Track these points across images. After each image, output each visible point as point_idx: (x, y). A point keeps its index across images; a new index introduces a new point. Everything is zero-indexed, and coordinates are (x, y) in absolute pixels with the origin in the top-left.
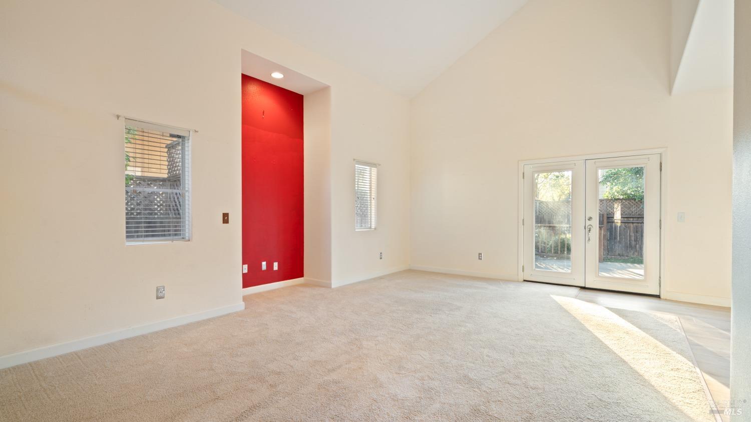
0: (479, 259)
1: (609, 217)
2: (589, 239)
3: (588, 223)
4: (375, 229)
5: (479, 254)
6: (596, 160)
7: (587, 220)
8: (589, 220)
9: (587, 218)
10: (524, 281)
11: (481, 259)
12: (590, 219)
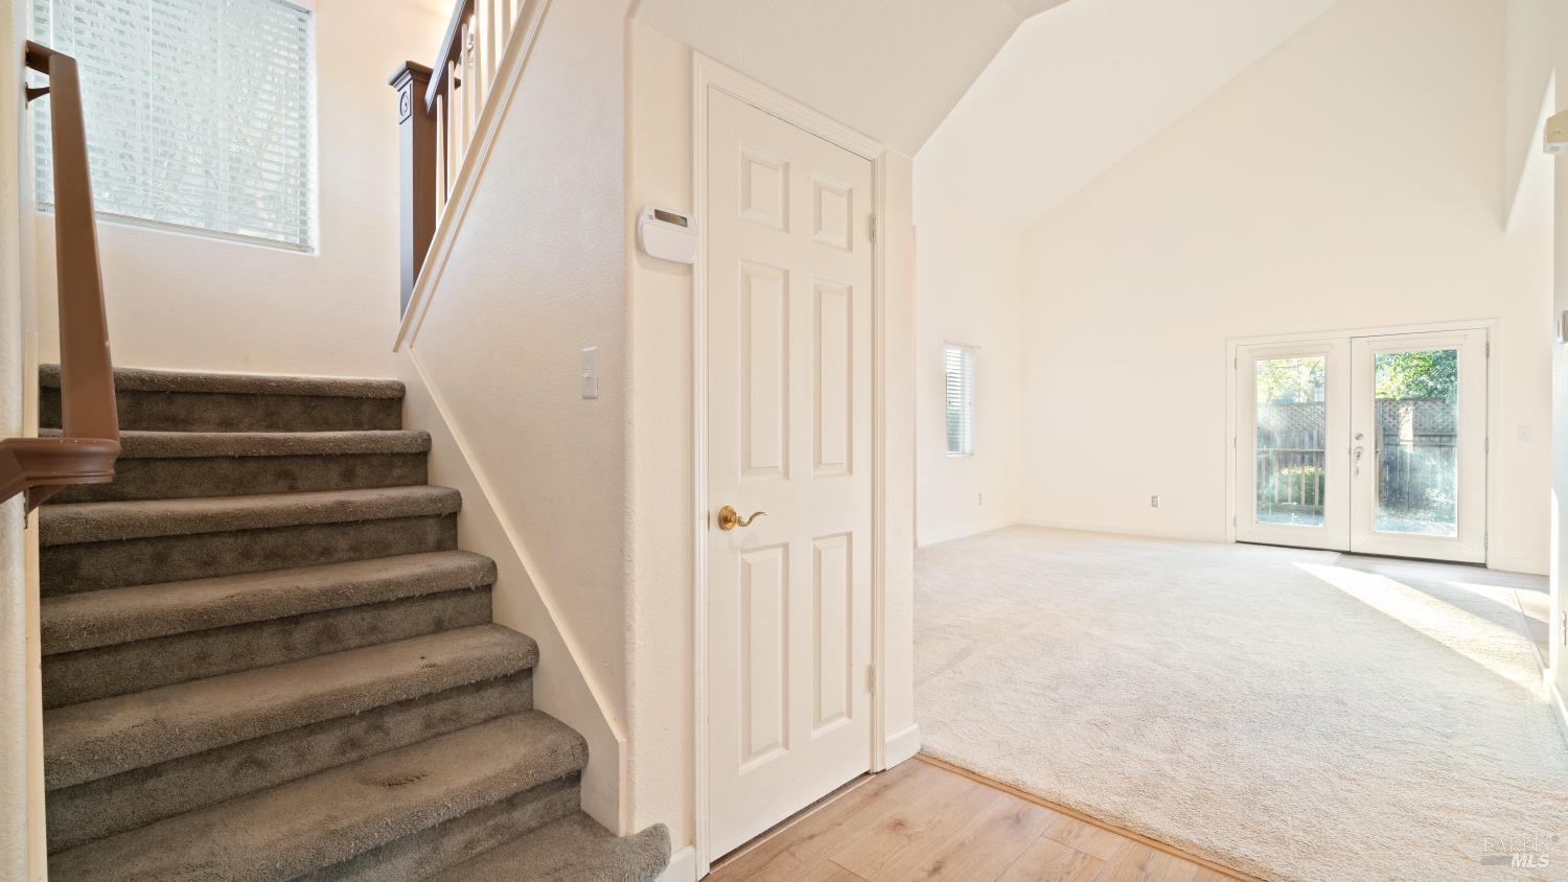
0: (1153, 505)
1: (1388, 435)
2: (1358, 472)
3: (1356, 443)
4: (972, 454)
5: (1153, 497)
6: (1371, 339)
7: (1354, 440)
8: (1357, 438)
9: (1354, 434)
10: (1237, 542)
11: (1156, 506)
12: (1359, 437)
